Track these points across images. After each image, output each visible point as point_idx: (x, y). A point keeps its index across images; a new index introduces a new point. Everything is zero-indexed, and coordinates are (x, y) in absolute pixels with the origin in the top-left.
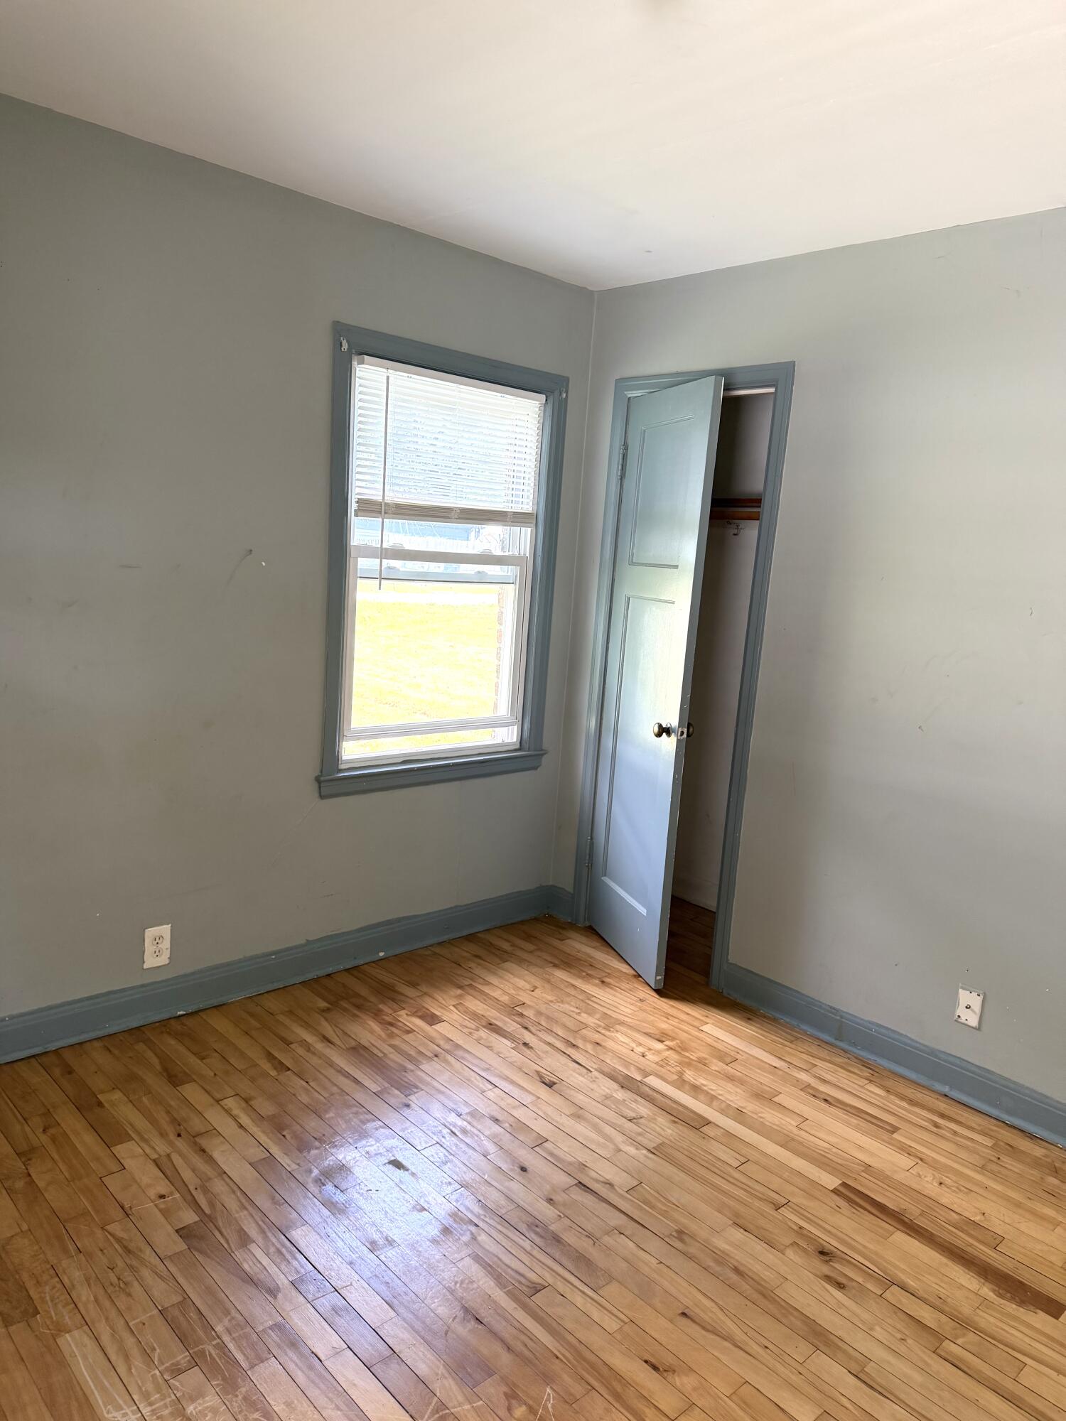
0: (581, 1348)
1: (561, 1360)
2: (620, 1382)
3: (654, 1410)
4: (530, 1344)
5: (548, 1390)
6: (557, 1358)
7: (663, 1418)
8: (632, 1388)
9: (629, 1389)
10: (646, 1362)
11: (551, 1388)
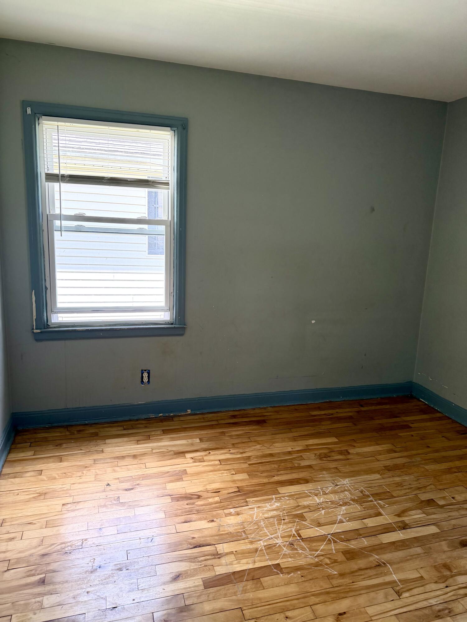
0: (357, 593)
1: (351, 583)
2: (336, 598)
3: (317, 602)
4: (363, 577)
5: (336, 573)
6: (353, 582)
7: (313, 603)
8: (330, 600)
9: (331, 599)
10: (345, 613)
11: (337, 574)
